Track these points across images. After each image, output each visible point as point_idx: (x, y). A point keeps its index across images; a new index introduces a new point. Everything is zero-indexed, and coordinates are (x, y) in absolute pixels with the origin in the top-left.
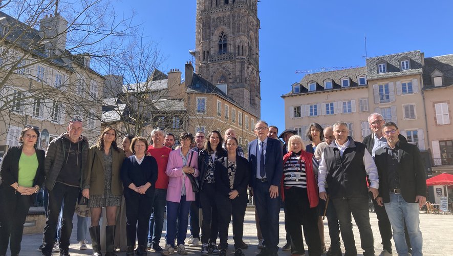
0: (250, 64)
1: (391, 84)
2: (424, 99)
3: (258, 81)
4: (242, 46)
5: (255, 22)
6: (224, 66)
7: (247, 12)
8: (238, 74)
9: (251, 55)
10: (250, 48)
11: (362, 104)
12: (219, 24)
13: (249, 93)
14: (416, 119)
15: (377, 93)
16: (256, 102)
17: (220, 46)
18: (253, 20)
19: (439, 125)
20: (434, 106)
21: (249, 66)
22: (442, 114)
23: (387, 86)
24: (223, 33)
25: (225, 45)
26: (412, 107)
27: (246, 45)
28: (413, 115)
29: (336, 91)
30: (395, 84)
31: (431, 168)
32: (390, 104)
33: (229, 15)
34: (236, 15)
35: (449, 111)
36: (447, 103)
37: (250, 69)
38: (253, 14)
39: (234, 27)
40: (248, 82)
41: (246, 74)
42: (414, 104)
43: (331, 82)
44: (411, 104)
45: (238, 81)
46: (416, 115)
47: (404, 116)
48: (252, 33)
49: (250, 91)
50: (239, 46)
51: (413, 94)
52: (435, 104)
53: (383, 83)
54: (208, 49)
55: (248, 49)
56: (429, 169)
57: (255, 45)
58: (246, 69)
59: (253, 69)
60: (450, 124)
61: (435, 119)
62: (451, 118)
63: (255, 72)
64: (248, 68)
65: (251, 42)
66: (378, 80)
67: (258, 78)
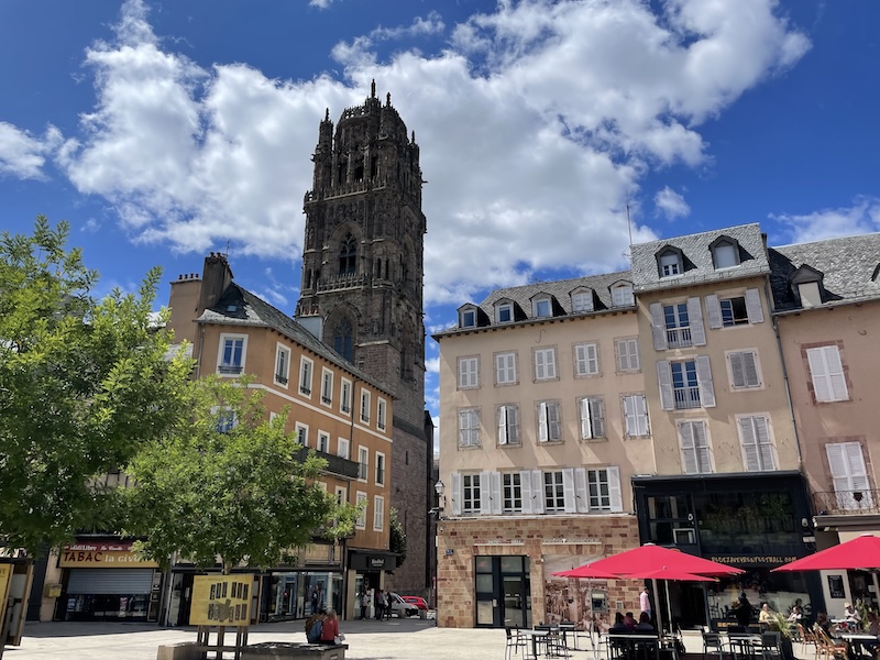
0: (402, 297)
1: (693, 303)
2: (778, 337)
3: (420, 333)
4: (387, 262)
5: (416, 218)
6: (349, 299)
7: (399, 198)
8: (377, 316)
9: (405, 280)
10: (404, 266)
11: (623, 351)
12: (341, 217)
13: (398, 355)
14: (763, 387)
15: (661, 326)
16: (416, 376)
17: (342, 261)
18: (412, 214)
19: (822, 403)
20: (804, 356)
21: (401, 302)
22: (827, 375)
23: (683, 308)
24: (349, 235)
25: (353, 260)
26: (749, 357)
27: (395, 259)
28: (753, 379)
29: (562, 321)
30: (702, 302)
31: (810, 520)
32: (693, 352)
33: (362, 202)
34: (377, 202)
35: (845, 368)
36: (836, 347)
37: (403, 307)
38: (411, 203)
39: (370, 226)
40: (398, 334)
41: (394, 317)
42: (754, 350)
43: (549, 300)
44: (748, 350)
45: (375, 330)
46: (760, 377)
47: (731, 381)
48: (407, 238)
49: (402, 353)
50: (379, 261)
51: (750, 325)
52: (808, 350)
53: (675, 301)
54: (318, 267)
55: (399, 270)
56: (804, 521)
57: (415, 264)
58: (393, 306)
59: (409, 308)
60: (851, 400)
61: (811, 387)
62: (850, 385)
63: (414, 316)
64: (398, 305)
65: (407, 255)
66: (662, 292)
67: (421, 328)
